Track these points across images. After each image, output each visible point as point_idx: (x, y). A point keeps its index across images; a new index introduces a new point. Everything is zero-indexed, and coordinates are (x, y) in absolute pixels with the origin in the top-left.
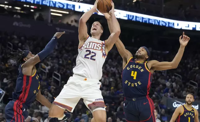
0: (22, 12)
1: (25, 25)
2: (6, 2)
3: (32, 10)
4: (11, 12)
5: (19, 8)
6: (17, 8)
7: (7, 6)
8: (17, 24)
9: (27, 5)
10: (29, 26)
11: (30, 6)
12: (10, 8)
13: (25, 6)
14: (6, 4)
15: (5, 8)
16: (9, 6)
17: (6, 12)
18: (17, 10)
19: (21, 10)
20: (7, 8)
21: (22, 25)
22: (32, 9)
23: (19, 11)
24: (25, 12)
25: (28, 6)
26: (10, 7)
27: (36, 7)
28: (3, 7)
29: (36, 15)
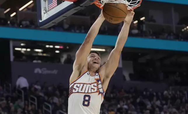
0: (45, 55)
1: (49, 72)
2: (22, 44)
3: (57, 52)
4: (31, 57)
5: (40, 50)
6: (37, 50)
7: (24, 49)
8: (40, 72)
9: (49, 45)
10: (55, 72)
11: (54, 46)
12: (28, 52)
13: (47, 46)
14: (22, 47)
15: (23, 52)
16: (27, 48)
17: (24, 57)
18: (38, 52)
19: (42, 53)
20: (25, 51)
21: (46, 72)
22: (57, 49)
23: (41, 54)
24: (49, 55)
25: (51, 46)
26: (29, 50)
27: (62, 47)
28: (19, 51)
29: (63, 57)
